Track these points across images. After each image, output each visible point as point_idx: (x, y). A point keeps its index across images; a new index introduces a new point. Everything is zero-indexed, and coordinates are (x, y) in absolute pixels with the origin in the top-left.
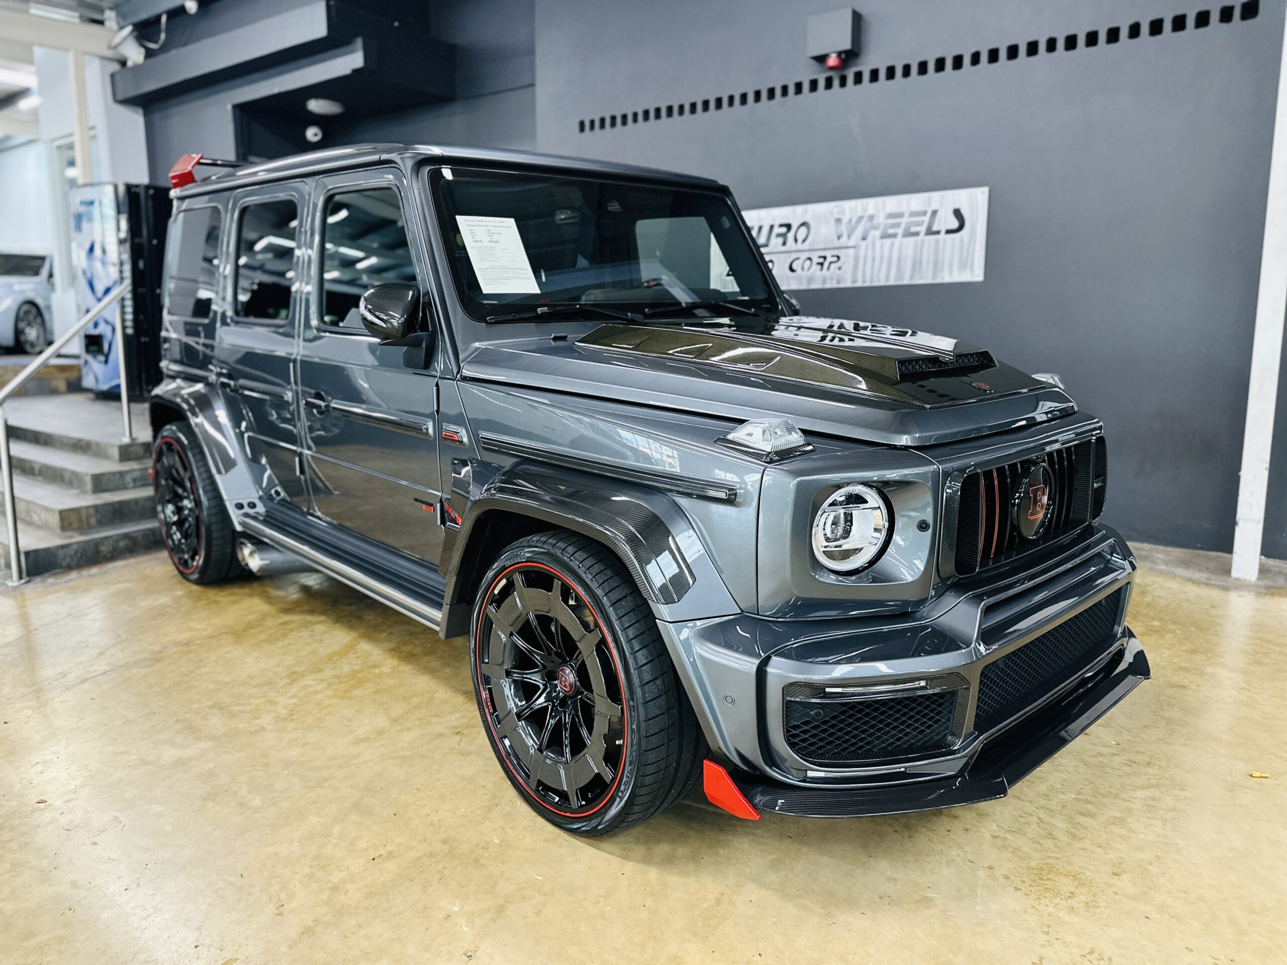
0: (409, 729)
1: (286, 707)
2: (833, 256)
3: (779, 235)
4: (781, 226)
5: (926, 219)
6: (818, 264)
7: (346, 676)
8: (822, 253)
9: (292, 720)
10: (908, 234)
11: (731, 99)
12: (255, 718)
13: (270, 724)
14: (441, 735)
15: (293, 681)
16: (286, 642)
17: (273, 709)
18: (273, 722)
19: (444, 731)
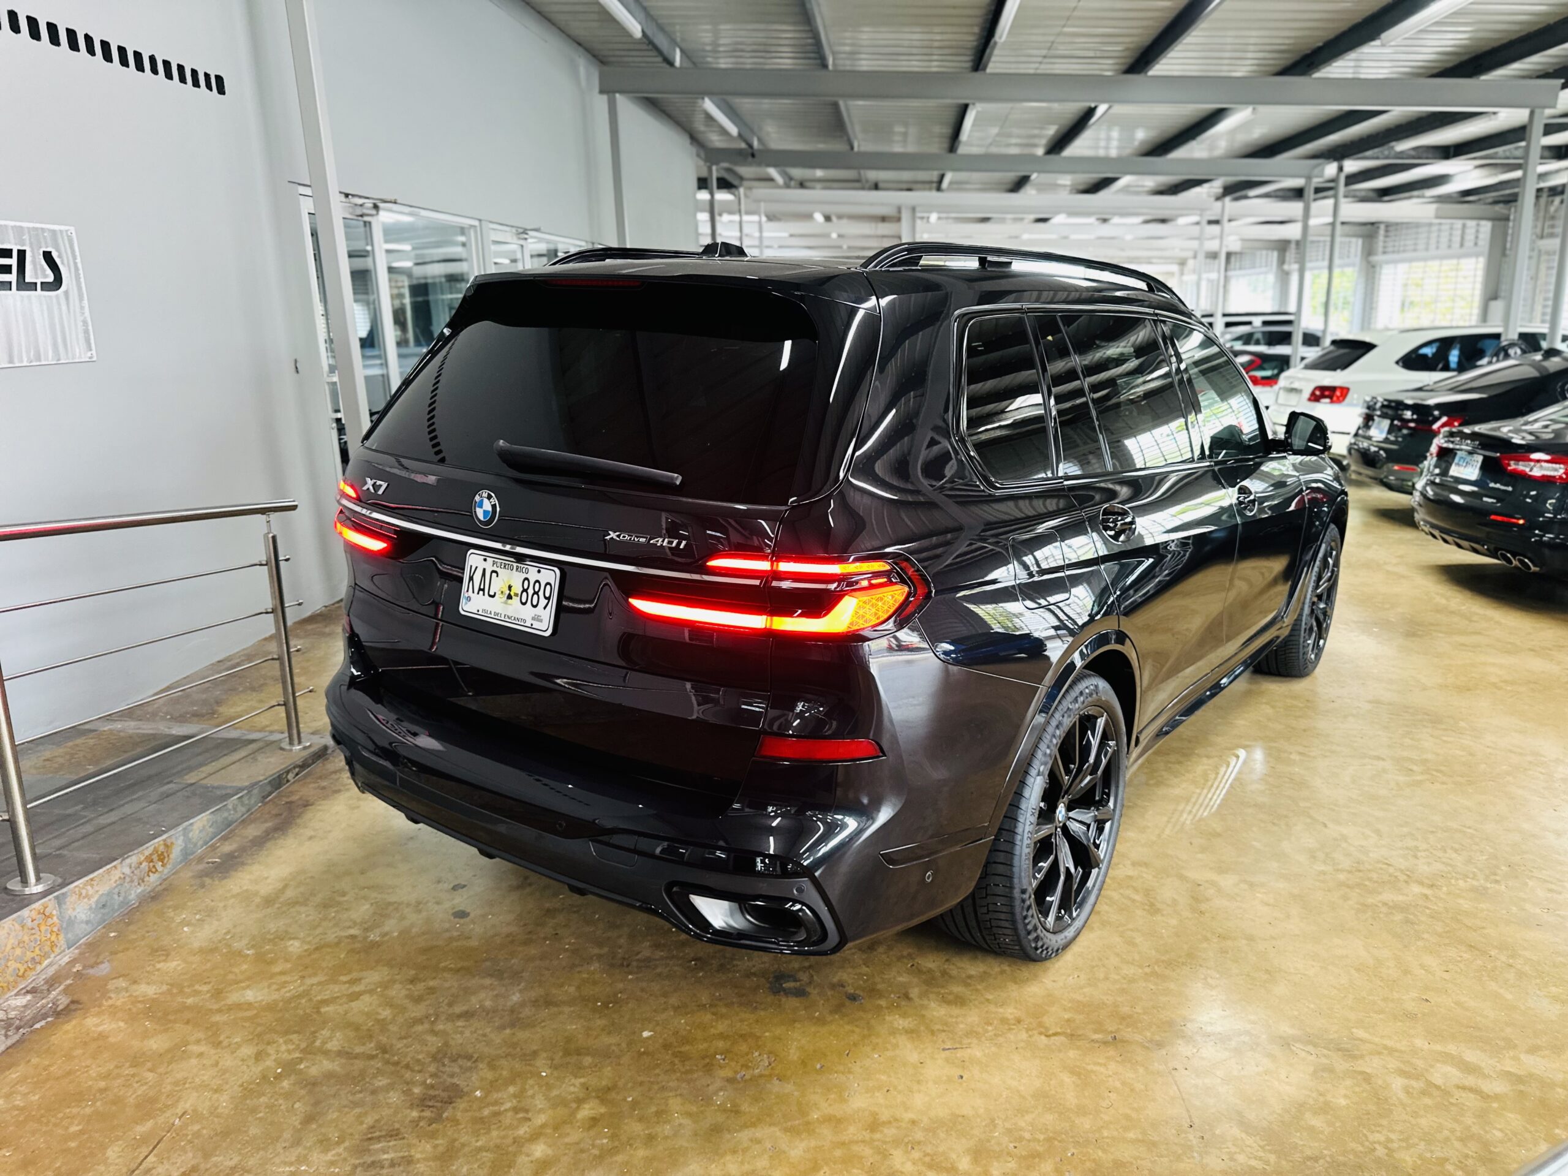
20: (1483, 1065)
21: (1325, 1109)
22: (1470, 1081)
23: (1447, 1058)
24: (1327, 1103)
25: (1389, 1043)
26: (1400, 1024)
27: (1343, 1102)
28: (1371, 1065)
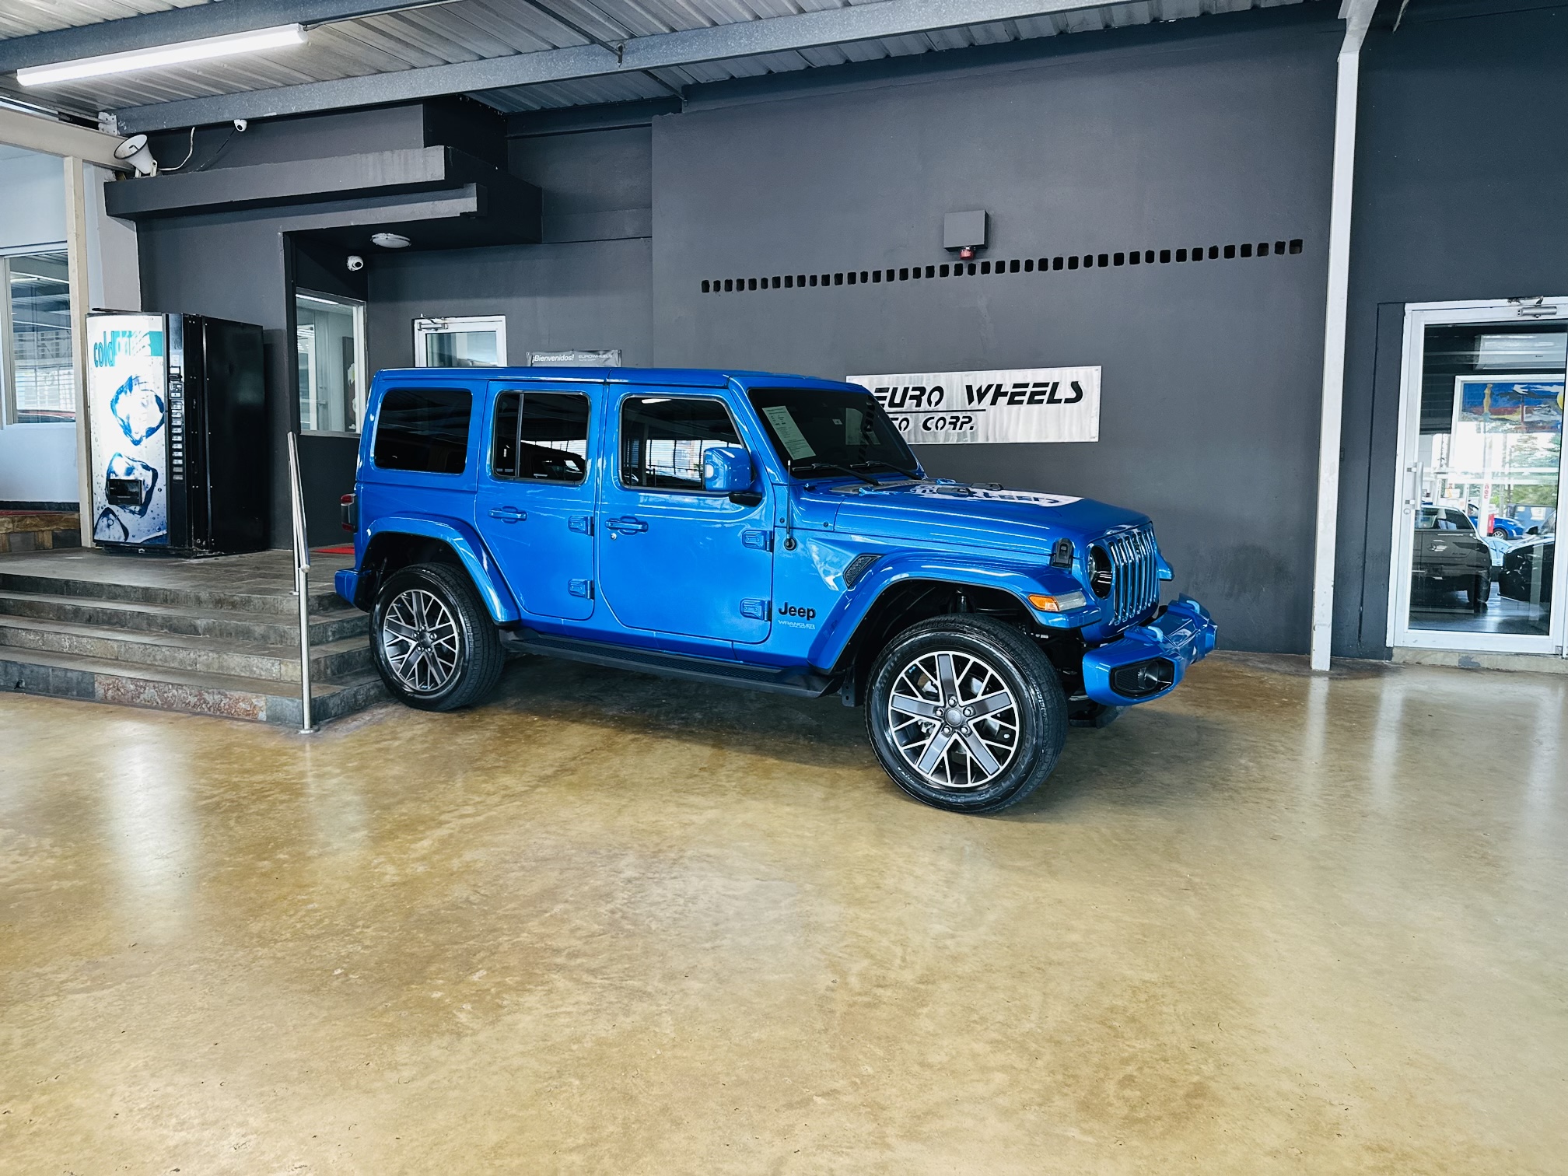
1: (736, 787)
2: (964, 417)
3: (912, 397)
4: (914, 389)
5: (1048, 389)
6: (950, 423)
7: (747, 768)
8: (955, 414)
9: (754, 793)
10: (1031, 401)
11: (864, 276)
12: (725, 795)
15: (713, 774)
16: (659, 751)
17: (725, 789)
18: (742, 796)
20: (460, 820)
23: (476, 814)
24: (488, 782)
25: (501, 806)
26: (513, 814)
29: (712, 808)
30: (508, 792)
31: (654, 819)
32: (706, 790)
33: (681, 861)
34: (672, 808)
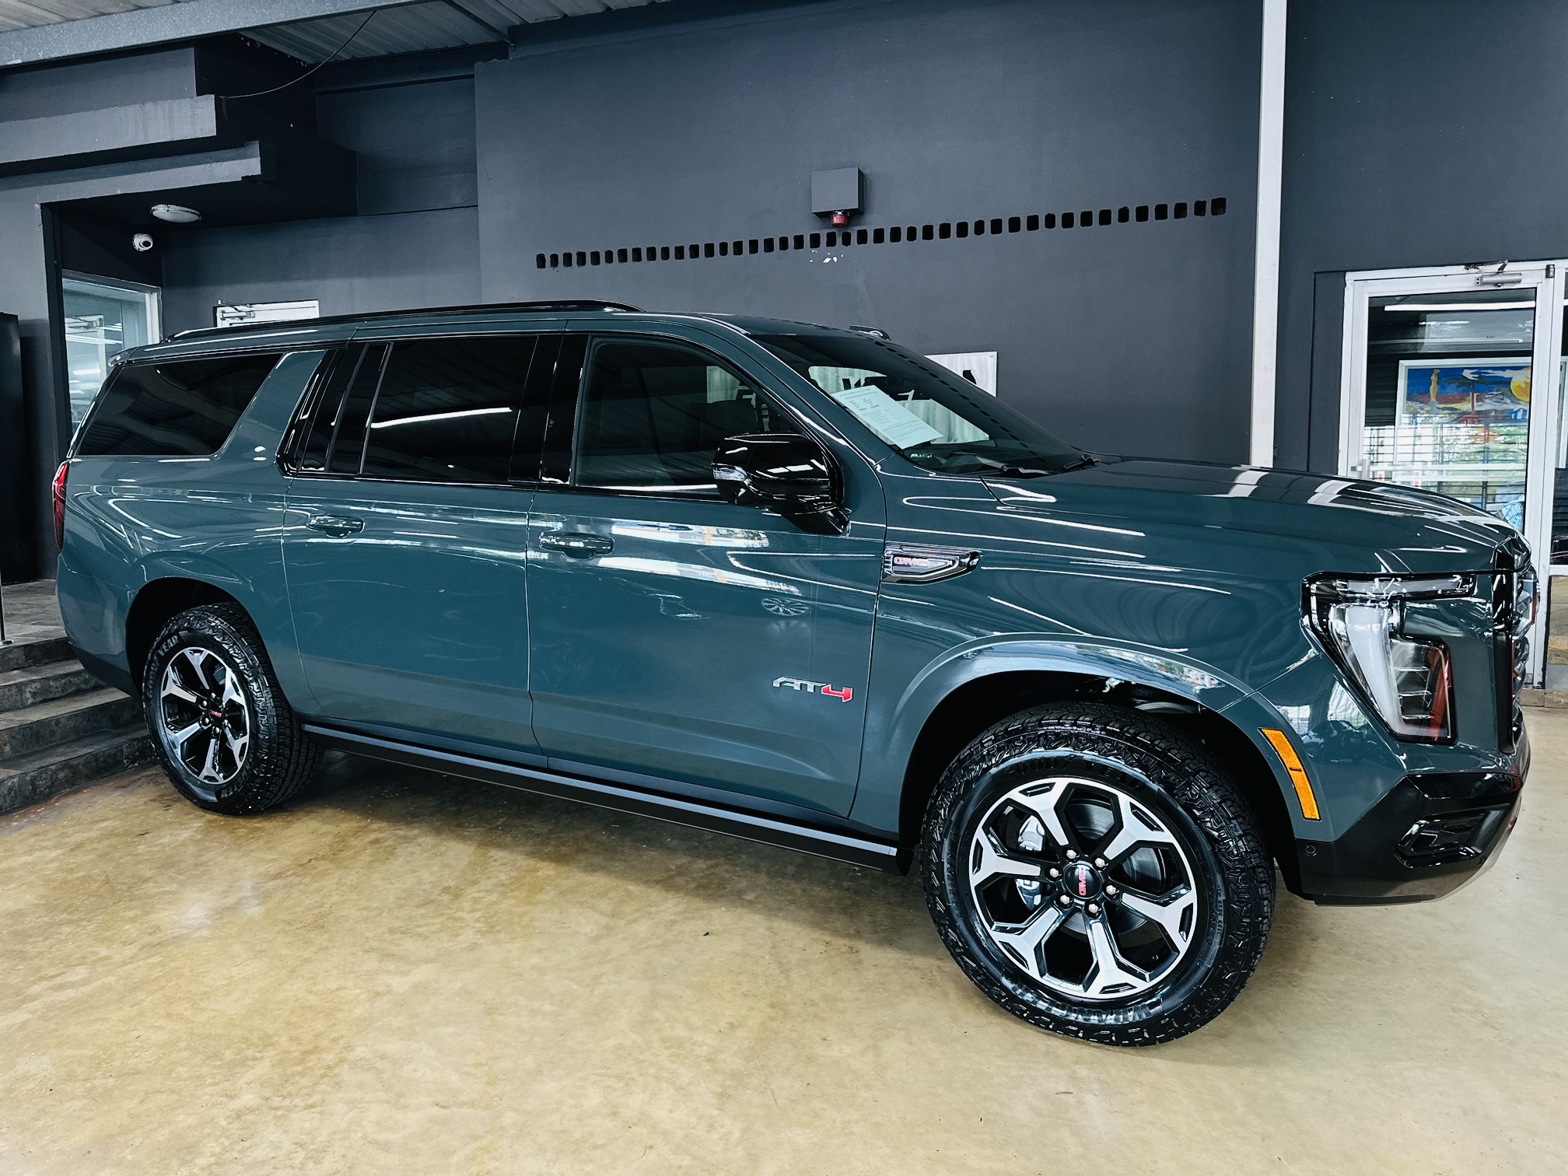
0: (635, 921)
1: (479, 921)
7: (510, 884)
9: (499, 931)
11: (724, 248)
12: (457, 935)
13: (478, 939)
14: (674, 922)
15: (457, 896)
16: (401, 860)
17: (463, 925)
18: (479, 936)
19: (672, 917)
20: (55, 994)
21: (133, 920)
22: (58, 981)
23: (85, 982)
24: (136, 922)
25: (128, 967)
26: (136, 980)
27: (127, 927)
28: (129, 951)
29: (428, 961)
30: (154, 939)
31: (334, 985)
32: (433, 928)
33: (336, 1070)
34: (371, 963)
